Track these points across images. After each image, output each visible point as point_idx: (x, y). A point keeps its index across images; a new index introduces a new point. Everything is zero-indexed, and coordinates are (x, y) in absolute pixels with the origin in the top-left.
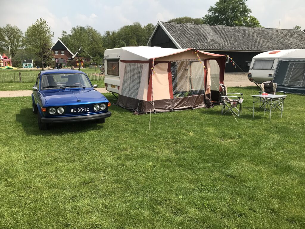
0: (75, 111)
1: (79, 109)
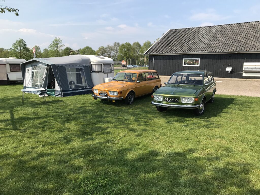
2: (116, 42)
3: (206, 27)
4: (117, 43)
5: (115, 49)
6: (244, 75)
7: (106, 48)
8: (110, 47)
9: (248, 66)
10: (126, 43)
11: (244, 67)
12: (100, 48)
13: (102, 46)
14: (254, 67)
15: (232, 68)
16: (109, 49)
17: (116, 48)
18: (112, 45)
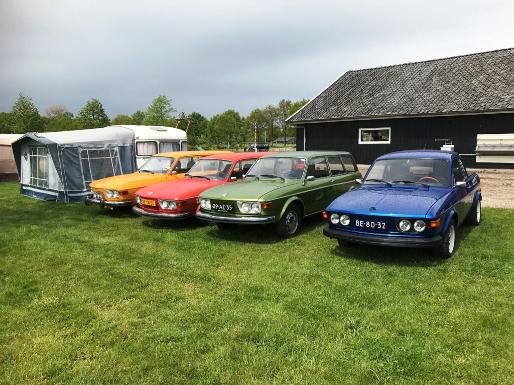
0: (362, 225)
1: (368, 223)
2: (283, 101)
3: (415, 63)
4: (285, 101)
5: (282, 113)
6: (479, 160)
7: (265, 112)
8: (271, 110)
9: (485, 140)
10: (304, 100)
11: (478, 143)
12: (253, 112)
13: (258, 110)
14: (498, 143)
15: (453, 146)
16: (271, 113)
17: (285, 112)
18: (276, 105)
